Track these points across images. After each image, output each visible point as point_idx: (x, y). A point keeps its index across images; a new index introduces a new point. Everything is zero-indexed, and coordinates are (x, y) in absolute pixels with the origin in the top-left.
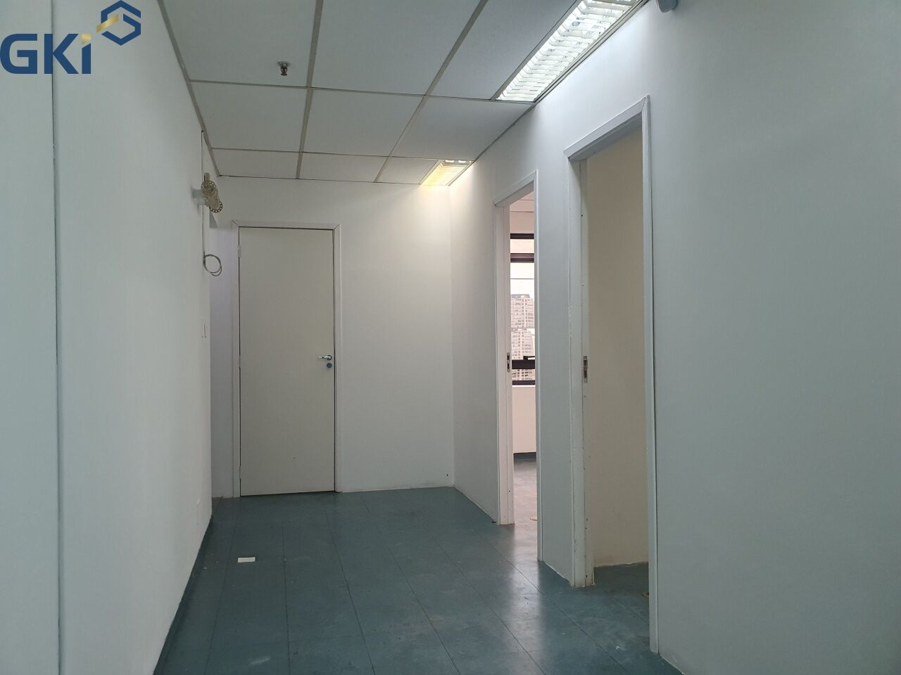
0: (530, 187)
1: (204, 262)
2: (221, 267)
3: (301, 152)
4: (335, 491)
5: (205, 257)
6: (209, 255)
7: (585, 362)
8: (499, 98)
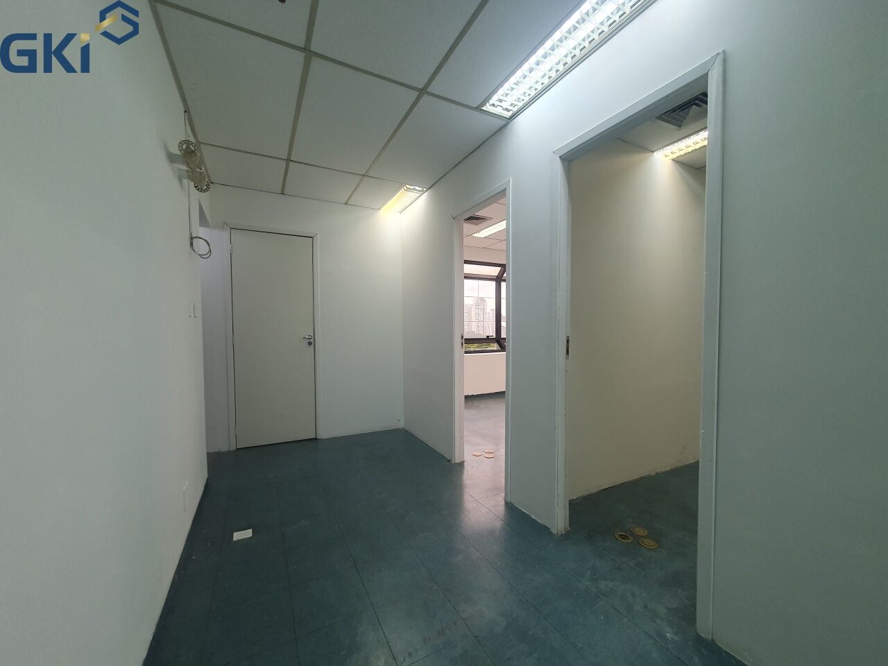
0: (503, 193)
1: (192, 244)
2: (210, 250)
3: (288, 160)
4: (316, 439)
5: (192, 238)
6: (196, 237)
7: (568, 341)
8: (483, 108)
